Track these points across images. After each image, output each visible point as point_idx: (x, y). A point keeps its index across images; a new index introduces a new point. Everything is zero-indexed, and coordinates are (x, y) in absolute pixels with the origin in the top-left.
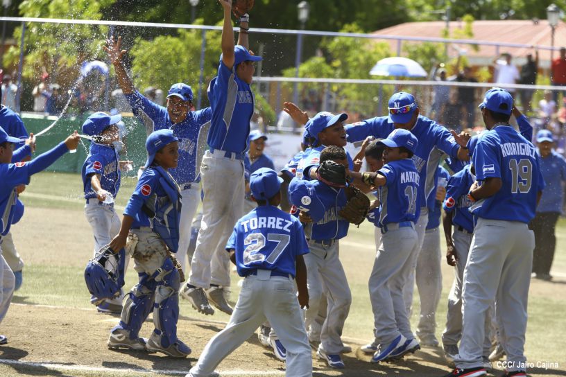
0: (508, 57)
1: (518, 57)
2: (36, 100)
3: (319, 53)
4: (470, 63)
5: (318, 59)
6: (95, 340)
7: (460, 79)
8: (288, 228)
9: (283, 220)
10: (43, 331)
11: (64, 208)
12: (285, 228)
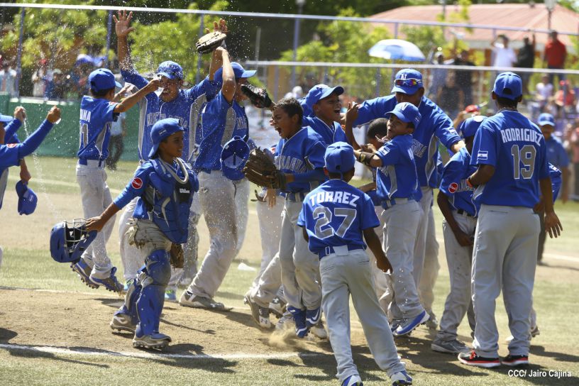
0: (506, 40)
1: (515, 40)
2: (36, 85)
3: (316, 37)
4: (467, 47)
5: (316, 44)
6: (98, 324)
7: (457, 62)
8: (354, 203)
9: (349, 194)
10: (45, 316)
11: (64, 193)
12: (352, 203)
